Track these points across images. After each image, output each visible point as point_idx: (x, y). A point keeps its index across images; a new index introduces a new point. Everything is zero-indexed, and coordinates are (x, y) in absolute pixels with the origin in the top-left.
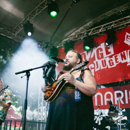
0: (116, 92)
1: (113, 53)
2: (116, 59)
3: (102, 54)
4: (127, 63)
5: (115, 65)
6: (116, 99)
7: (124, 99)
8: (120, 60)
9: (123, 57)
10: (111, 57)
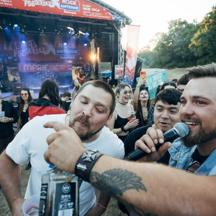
0: (38, 65)
1: (36, 47)
2: (38, 50)
3: (30, 46)
4: (43, 53)
5: (38, 53)
6: (38, 68)
7: (42, 69)
8: (40, 51)
9: (42, 50)
10: (35, 48)
